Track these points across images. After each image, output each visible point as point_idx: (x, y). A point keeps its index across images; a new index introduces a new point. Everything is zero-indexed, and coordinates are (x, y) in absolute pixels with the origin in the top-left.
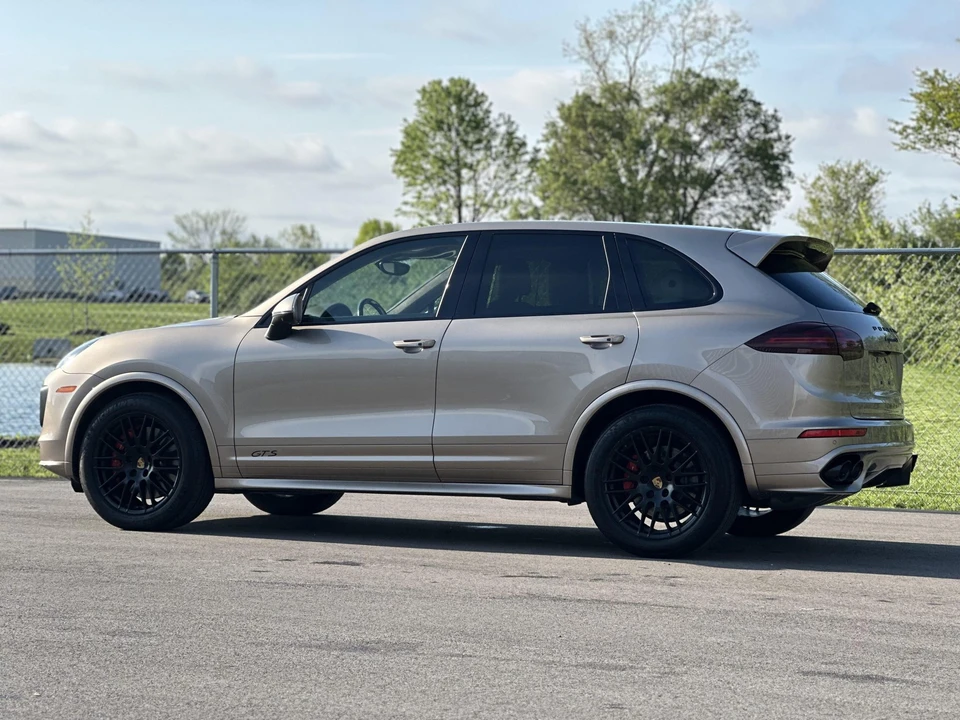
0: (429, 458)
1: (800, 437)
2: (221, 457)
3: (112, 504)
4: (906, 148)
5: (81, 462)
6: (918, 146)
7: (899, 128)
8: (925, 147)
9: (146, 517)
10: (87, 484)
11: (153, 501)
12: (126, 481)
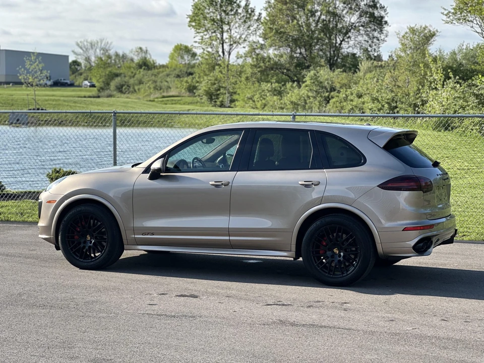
0: (227, 238)
1: (403, 230)
2: (127, 235)
3: (75, 256)
4: (448, 23)
5: (60, 237)
6: (454, 22)
7: (446, 12)
8: (458, 22)
9: (92, 263)
10: (63, 247)
11: (95, 255)
12: (82, 245)
